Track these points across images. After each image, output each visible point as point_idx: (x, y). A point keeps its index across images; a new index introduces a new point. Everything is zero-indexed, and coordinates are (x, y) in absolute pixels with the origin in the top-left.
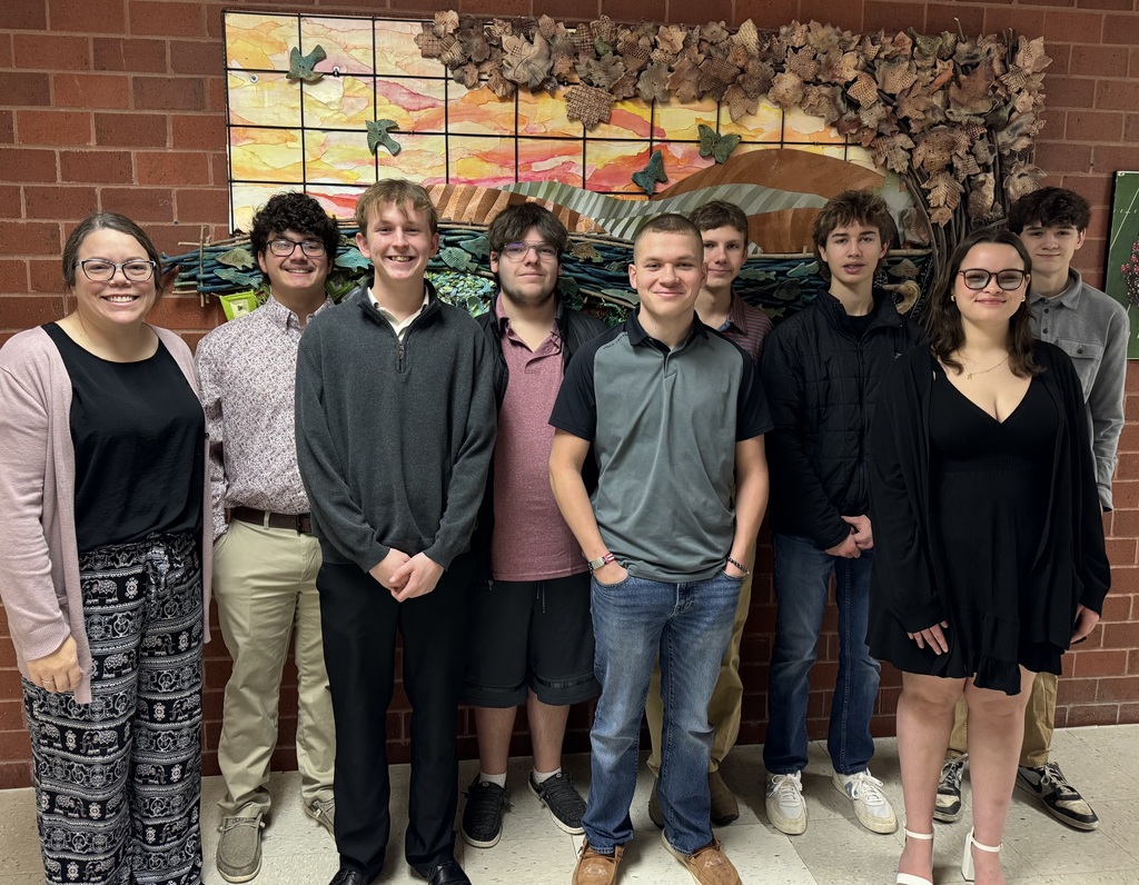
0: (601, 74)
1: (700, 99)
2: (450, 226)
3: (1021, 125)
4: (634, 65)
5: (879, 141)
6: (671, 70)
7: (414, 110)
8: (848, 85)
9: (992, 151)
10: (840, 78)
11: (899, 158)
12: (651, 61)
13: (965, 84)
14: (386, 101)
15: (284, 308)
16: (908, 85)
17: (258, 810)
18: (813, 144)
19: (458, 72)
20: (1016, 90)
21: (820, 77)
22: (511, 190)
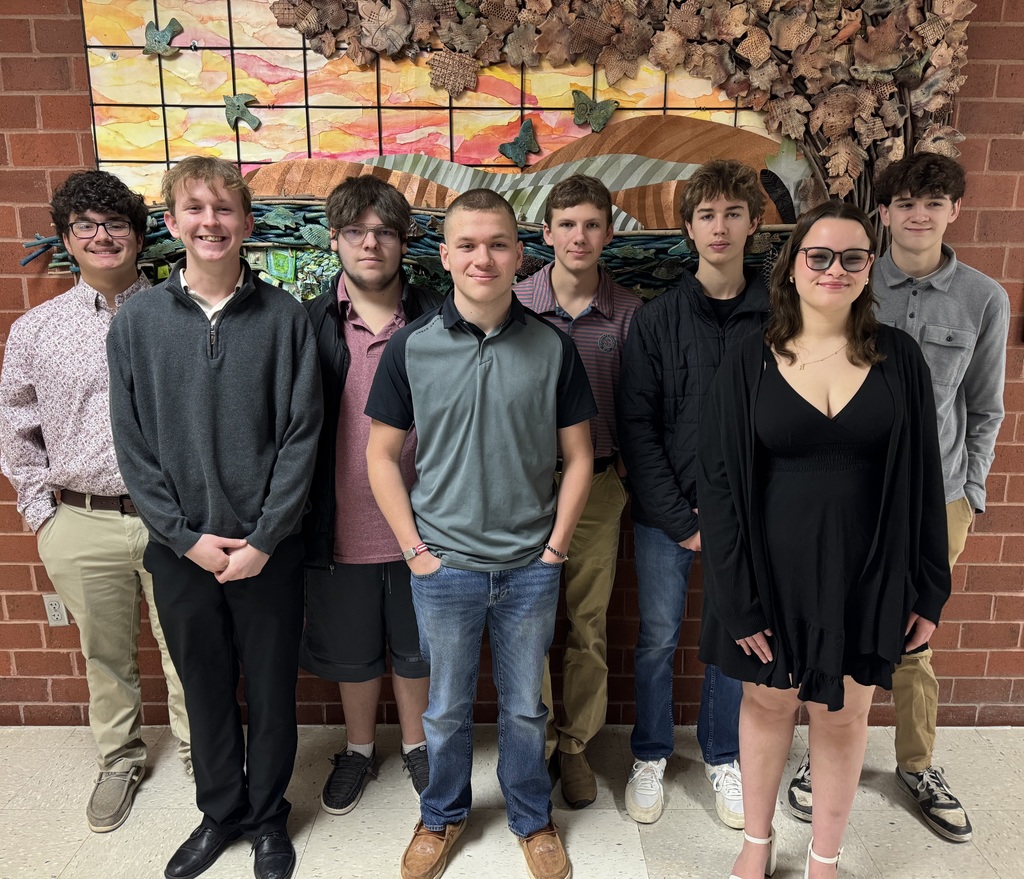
0: (464, 38)
1: (574, 62)
2: (311, 202)
3: (937, 81)
4: (499, 29)
5: (773, 103)
6: (538, 32)
7: (273, 83)
8: (737, 42)
9: (902, 112)
10: (727, 34)
11: (795, 123)
12: (517, 22)
13: (873, 37)
14: (244, 74)
15: (91, 289)
16: (804, 39)
17: (129, 765)
18: (700, 109)
19: (315, 41)
20: (933, 42)
21: (705, 34)
22: (375, 164)
